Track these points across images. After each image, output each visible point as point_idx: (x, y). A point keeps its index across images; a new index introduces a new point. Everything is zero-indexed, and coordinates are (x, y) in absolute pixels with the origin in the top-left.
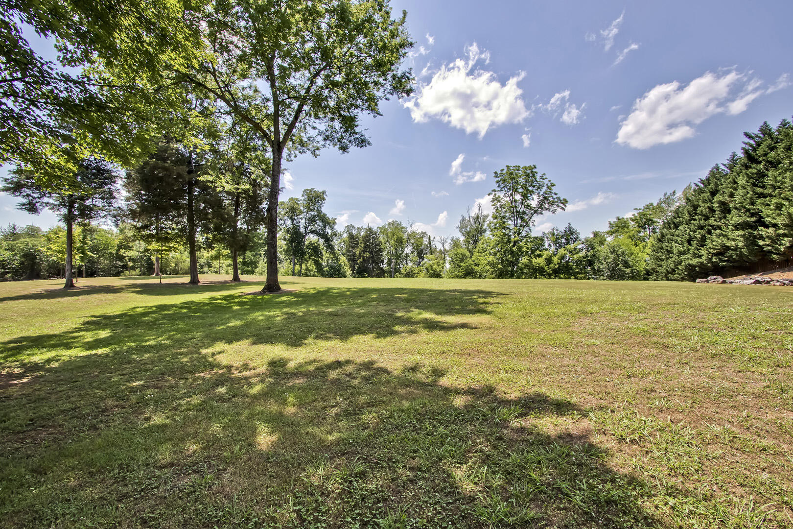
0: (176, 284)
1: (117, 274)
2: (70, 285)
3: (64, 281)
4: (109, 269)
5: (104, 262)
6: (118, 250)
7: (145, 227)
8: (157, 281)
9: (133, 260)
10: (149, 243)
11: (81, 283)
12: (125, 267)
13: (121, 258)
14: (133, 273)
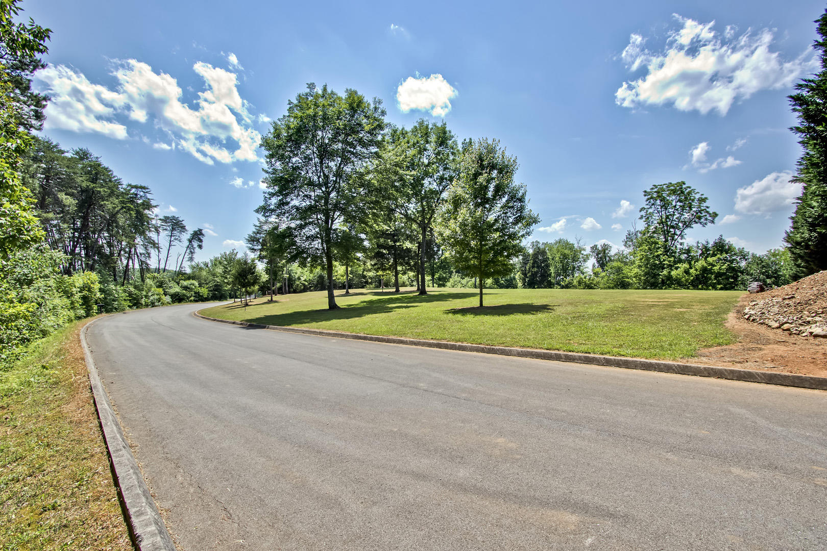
0: (390, 292)
1: (363, 287)
2: (347, 292)
3: (345, 290)
4: (358, 284)
5: (356, 281)
6: (363, 272)
7: (375, 264)
8: (381, 291)
9: (371, 278)
10: (378, 272)
11: (351, 291)
12: (367, 282)
13: (364, 277)
14: (371, 286)
